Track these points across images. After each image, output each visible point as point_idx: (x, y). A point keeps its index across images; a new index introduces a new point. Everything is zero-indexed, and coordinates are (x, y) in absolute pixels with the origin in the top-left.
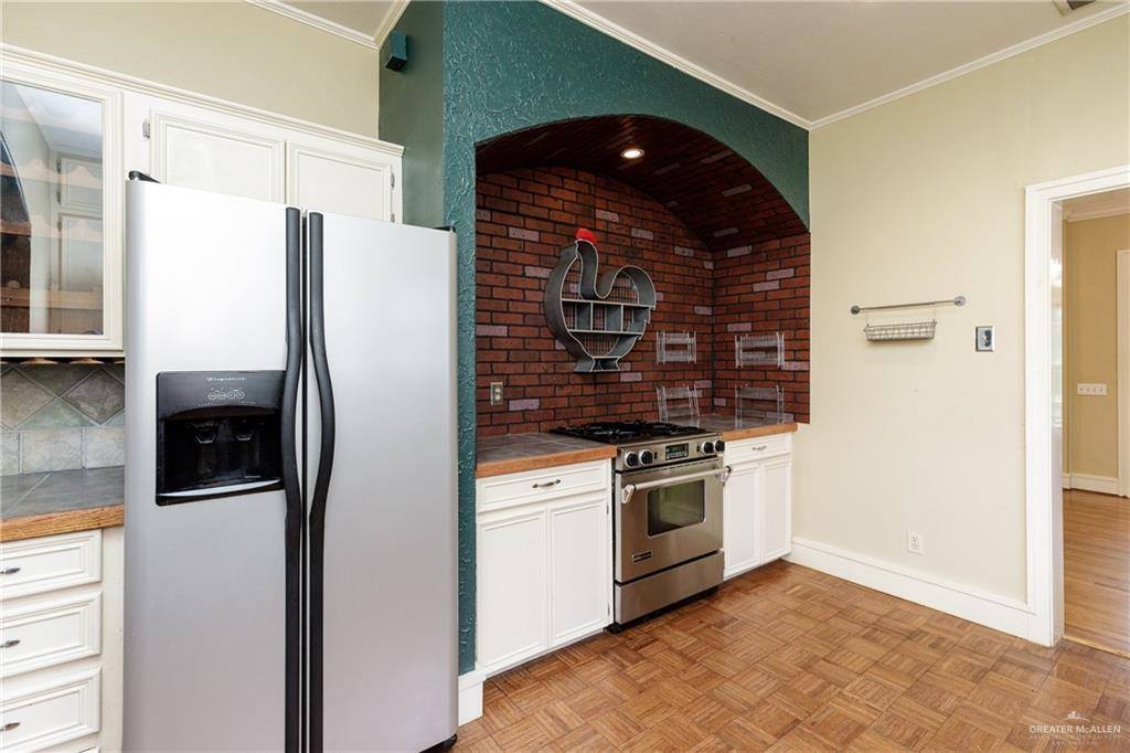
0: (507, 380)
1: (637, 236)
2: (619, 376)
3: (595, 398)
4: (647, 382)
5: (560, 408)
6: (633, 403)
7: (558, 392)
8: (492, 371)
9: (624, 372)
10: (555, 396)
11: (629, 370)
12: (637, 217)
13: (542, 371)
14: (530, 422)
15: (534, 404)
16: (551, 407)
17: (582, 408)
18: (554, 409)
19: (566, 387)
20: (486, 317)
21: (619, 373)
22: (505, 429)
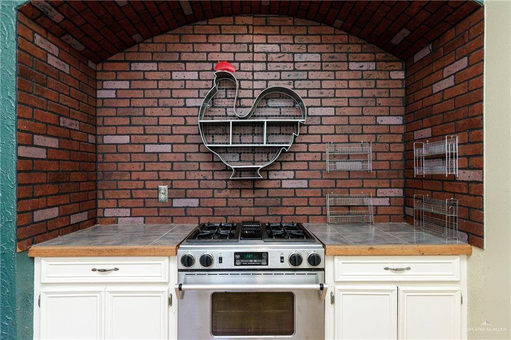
0: (172, 184)
1: (301, 61)
2: (281, 183)
3: (254, 201)
4: (314, 188)
5: (218, 207)
6: (297, 206)
7: (217, 194)
8: (159, 177)
9: (286, 179)
10: (213, 197)
11: (292, 178)
12: (301, 44)
13: (201, 178)
14: (191, 216)
15: (195, 203)
16: (209, 206)
17: (241, 207)
18: (213, 208)
19: (223, 191)
20: (154, 139)
21: (281, 180)
22: (169, 219)
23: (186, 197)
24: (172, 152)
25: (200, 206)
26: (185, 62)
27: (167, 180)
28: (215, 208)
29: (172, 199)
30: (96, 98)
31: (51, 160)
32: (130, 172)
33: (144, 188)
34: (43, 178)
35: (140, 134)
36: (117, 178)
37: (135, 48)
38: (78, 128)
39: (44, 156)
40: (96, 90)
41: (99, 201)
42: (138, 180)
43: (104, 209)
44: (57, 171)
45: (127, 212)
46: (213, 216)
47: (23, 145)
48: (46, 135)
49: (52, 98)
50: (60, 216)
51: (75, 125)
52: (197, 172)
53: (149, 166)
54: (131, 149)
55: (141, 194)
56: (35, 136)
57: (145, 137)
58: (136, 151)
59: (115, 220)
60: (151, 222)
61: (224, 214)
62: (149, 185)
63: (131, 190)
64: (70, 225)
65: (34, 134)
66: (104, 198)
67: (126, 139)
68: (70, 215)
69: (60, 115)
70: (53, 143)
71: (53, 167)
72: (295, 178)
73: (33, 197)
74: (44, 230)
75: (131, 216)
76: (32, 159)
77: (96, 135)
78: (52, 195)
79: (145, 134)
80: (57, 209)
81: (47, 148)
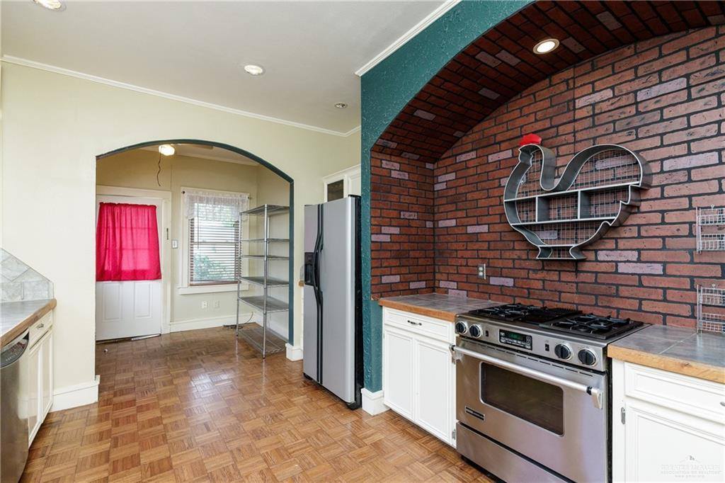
0: (489, 262)
1: (650, 97)
2: (617, 266)
3: (577, 286)
4: (675, 276)
5: (534, 289)
6: (645, 299)
7: (532, 275)
8: (478, 256)
9: (625, 262)
10: (528, 278)
11: (635, 260)
12: (648, 74)
13: (516, 257)
14: (507, 295)
15: (510, 282)
16: (524, 287)
17: (560, 292)
18: (528, 289)
19: (539, 272)
20: (473, 220)
21: (617, 262)
22: (487, 296)
23: (502, 276)
24: (489, 232)
25: (514, 286)
26: (499, 143)
27: (485, 258)
28: (531, 290)
29: (489, 277)
30: (434, 191)
31: (394, 242)
32: (456, 250)
33: (467, 265)
34: (388, 254)
35: (464, 218)
36: (448, 255)
37: (459, 143)
38: (416, 218)
39: (389, 240)
40: (433, 185)
41: (436, 274)
42: (462, 257)
43: (439, 281)
44: (398, 250)
45: (454, 285)
46: (528, 298)
47: (374, 234)
48: (390, 226)
49: (394, 200)
50: (401, 282)
51: (414, 216)
52: (511, 251)
53: (470, 246)
54: (457, 231)
55: (465, 270)
56: (383, 228)
57: (468, 219)
58: (460, 232)
59: (446, 291)
60: (472, 296)
61: (540, 298)
62: (471, 262)
63: (457, 266)
64: (409, 289)
65: (381, 226)
66: (439, 272)
67: (453, 223)
68: (409, 282)
69: (401, 211)
70: (396, 231)
71: (396, 247)
72: (639, 261)
73: (381, 267)
74: (389, 289)
75: (457, 289)
76: (381, 242)
77: (433, 221)
78: (395, 266)
79: (467, 217)
80: (399, 276)
81: (391, 234)
